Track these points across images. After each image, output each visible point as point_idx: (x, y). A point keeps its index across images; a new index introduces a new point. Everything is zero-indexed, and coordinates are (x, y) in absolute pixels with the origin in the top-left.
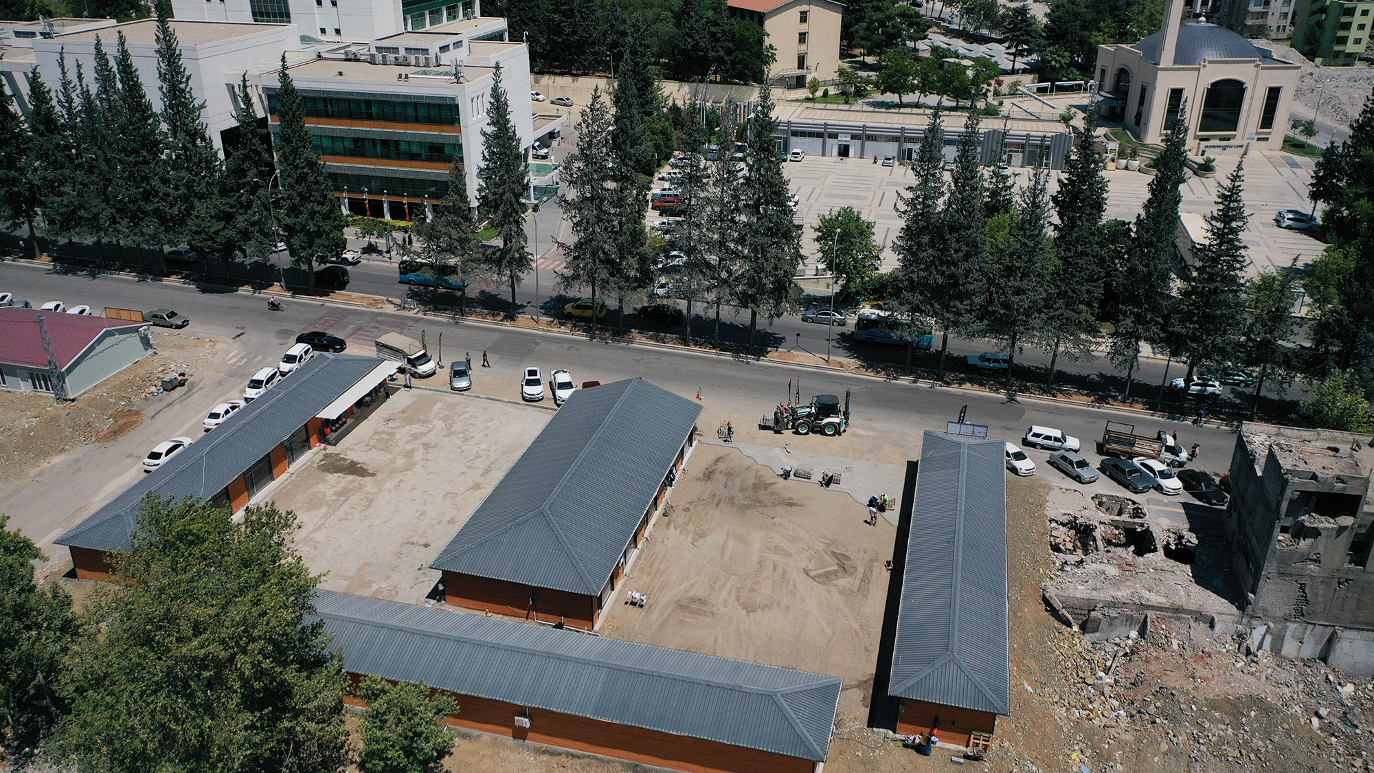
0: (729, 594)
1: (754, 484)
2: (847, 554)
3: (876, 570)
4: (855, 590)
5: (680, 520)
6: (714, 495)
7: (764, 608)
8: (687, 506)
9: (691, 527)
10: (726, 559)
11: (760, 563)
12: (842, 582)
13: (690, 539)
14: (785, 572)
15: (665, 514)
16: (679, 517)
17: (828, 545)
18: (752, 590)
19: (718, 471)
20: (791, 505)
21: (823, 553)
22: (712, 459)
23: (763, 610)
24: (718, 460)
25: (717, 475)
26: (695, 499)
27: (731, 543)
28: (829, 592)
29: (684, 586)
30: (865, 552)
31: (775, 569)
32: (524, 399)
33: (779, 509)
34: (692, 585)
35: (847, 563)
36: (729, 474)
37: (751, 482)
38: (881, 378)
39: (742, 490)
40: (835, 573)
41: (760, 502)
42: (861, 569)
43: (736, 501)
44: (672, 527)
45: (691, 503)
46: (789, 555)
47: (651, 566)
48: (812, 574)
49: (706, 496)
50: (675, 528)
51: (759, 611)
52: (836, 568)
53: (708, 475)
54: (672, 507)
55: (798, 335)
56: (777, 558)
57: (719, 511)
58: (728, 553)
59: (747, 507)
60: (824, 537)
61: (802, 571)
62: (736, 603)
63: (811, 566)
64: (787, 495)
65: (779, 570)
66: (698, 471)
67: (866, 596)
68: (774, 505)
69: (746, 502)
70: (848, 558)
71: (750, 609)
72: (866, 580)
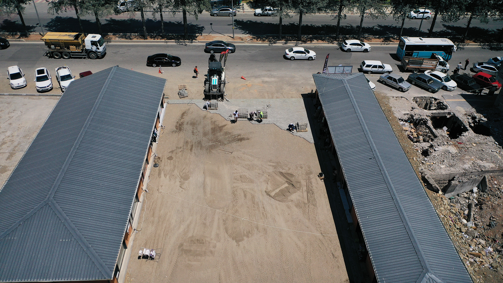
0: (219, 228)
1: (212, 129)
2: (290, 172)
3: (313, 181)
4: (306, 201)
5: (168, 168)
6: (187, 142)
7: (248, 234)
8: (170, 155)
9: (176, 172)
10: (209, 195)
11: (233, 193)
12: (295, 196)
13: (178, 183)
14: (253, 197)
15: (155, 166)
16: (166, 165)
17: (275, 167)
18: (234, 220)
19: (185, 123)
20: (241, 140)
21: (274, 175)
22: (179, 114)
23: (248, 237)
24: (183, 114)
25: (185, 126)
26: (174, 148)
27: (208, 180)
28: (289, 207)
29: (182, 228)
30: (301, 168)
31: (245, 196)
32: (38, 91)
33: (234, 144)
34: (188, 226)
35: (292, 179)
36: (193, 124)
37: (209, 127)
38: (266, 44)
39: (205, 134)
40: (287, 189)
41: (220, 141)
42: (303, 183)
43: (203, 145)
44: (162, 175)
45: (172, 152)
46: (252, 181)
47: (153, 215)
48: (273, 194)
49: (181, 144)
50: (165, 175)
51: (245, 238)
52: (286, 185)
53: (179, 127)
54: (159, 158)
55: (211, 24)
56: (245, 186)
57: (193, 154)
58: (208, 190)
59: (212, 147)
60: (270, 161)
61: (265, 194)
62: (226, 235)
63: (270, 188)
64: (236, 132)
65: (249, 196)
66: (171, 126)
67: (315, 205)
68: (230, 142)
69: (210, 144)
70: (292, 175)
71: (238, 238)
72: (310, 191)
